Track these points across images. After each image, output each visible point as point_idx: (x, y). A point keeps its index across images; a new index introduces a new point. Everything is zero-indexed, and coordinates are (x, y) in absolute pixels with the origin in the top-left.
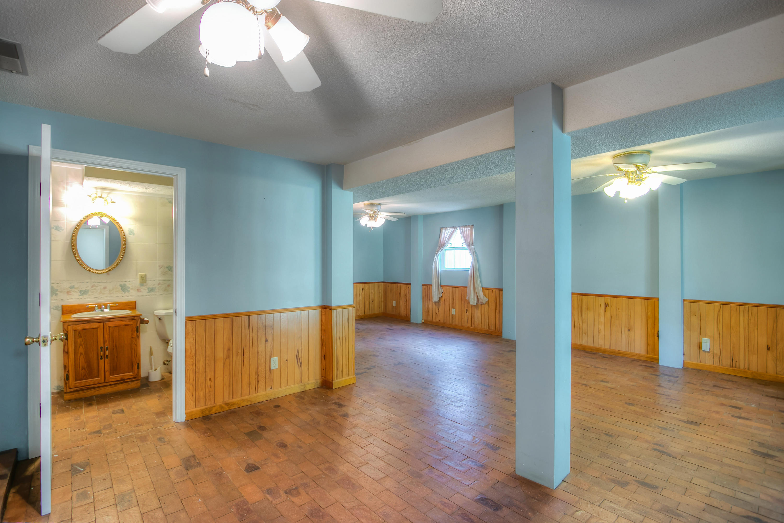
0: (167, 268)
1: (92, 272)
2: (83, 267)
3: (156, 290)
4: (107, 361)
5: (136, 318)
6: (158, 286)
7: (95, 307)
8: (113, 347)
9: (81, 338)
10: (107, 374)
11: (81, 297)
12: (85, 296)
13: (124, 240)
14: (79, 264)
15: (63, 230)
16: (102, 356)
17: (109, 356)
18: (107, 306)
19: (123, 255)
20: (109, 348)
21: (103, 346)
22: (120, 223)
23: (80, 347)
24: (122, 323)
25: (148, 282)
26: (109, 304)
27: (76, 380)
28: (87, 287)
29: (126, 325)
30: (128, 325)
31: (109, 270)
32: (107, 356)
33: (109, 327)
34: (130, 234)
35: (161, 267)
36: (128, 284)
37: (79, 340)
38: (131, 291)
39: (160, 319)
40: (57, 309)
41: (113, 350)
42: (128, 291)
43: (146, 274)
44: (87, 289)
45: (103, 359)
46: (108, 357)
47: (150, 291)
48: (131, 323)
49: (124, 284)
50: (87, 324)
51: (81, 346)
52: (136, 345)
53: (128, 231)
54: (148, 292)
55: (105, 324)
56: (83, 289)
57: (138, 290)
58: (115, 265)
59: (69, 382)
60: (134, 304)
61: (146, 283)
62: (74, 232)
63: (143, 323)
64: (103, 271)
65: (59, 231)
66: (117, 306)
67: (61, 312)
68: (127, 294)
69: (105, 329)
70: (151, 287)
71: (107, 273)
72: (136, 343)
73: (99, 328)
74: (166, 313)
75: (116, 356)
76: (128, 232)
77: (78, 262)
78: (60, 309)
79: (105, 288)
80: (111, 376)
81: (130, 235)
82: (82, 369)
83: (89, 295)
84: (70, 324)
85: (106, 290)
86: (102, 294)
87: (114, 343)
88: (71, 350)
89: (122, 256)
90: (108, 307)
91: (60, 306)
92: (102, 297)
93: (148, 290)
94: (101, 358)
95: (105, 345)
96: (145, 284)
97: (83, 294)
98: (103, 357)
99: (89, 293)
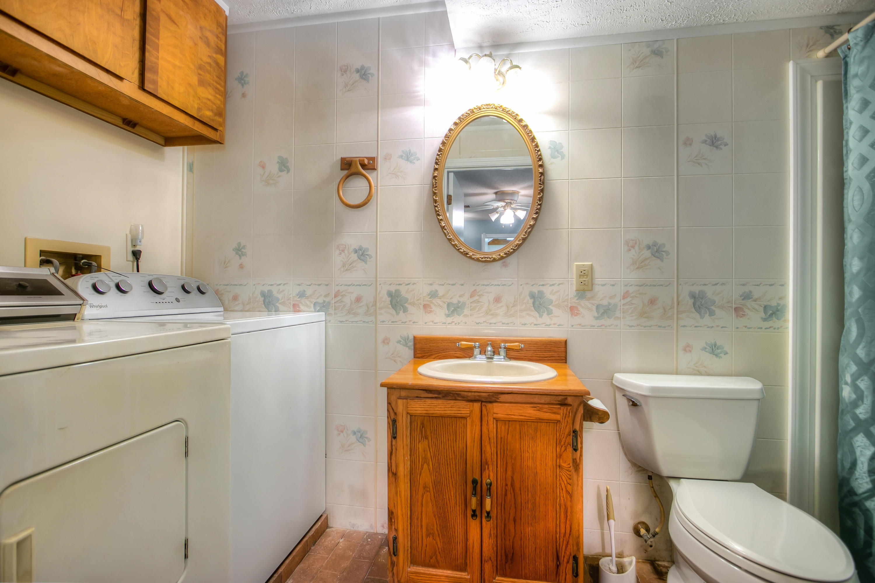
0: (649, 247)
1: (470, 257)
2: (452, 244)
3: (618, 314)
4: (487, 526)
5: (570, 400)
6: (623, 302)
7: (475, 347)
8: (506, 485)
9: (426, 442)
10: (488, 567)
11: (450, 320)
12: (456, 318)
13: (541, 170)
14: (445, 237)
15: (418, 159)
16: (474, 511)
17: (493, 514)
18: (501, 348)
19: (537, 213)
20: (494, 487)
21: (477, 477)
22: (531, 127)
23: (422, 466)
24: (530, 412)
25: (597, 288)
26: (506, 341)
27: (414, 562)
28: (461, 296)
29: (540, 420)
30: (548, 422)
31: (505, 254)
32: (488, 513)
33: (497, 420)
34: (553, 157)
35: (630, 245)
36: (547, 291)
37: (422, 446)
38: (556, 311)
39: (634, 404)
40: (406, 345)
41: (506, 495)
42: (549, 313)
43: (592, 264)
44: (462, 300)
45: (478, 519)
46: (491, 514)
47: (604, 313)
48: (558, 417)
49: (539, 292)
50: (440, 401)
51: (425, 466)
52: (570, 495)
53: (550, 148)
54: (597, 318)
55: (484, 408)
56: (455, 301)
57: (573, 310)
58: (519, 241)
59: (398, 559)
60: (563, 349)
61: (592, 290)
62: (438, 160)
63: (591, 420)
64: (494, 256)
65: (411, 162)
66: (521, 350)
67: (412, 352)
68: (546, 318)
69: (484, 423)
70: (605, 302)
71: (503, 260)
72: (569, 488)
73: (468, 419)
74: (654, 389)
75: (512, 517)
76: (549, 151)
77: (445, 233)
78: (411, 344)
79: (497, 300)
80: (497, 578)
81: (553, 160)
82: (428, 535)
83: (466, 316)
84: (403, 393)
85: (500, 305)
86: (492, 315)
87: (509, 473)
88: (403, 471)
89: (535, 216)
90: (502, 352)
91: (411, 337)
92: (490, 324)
93: (598, 312)
94: (474, 515)
95: (485, 474)
96: (588, 294)
97: (453, 311)
98: (478, 513)
99: (466, 312)
